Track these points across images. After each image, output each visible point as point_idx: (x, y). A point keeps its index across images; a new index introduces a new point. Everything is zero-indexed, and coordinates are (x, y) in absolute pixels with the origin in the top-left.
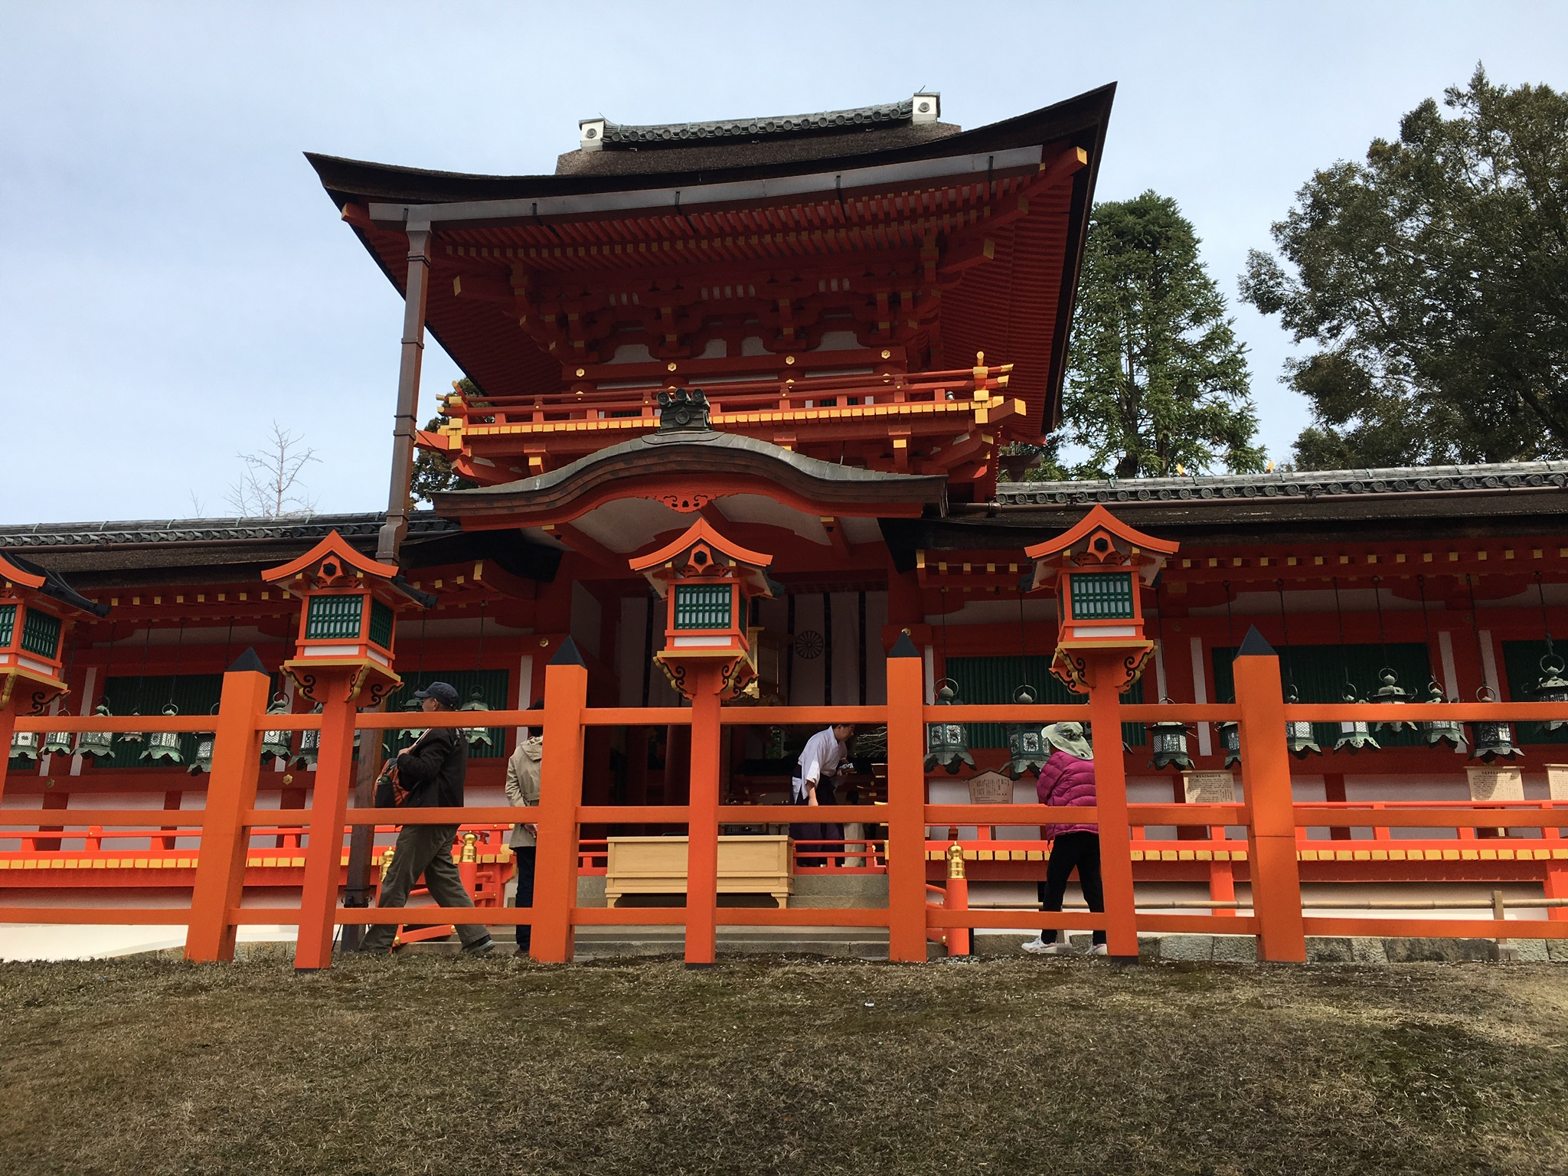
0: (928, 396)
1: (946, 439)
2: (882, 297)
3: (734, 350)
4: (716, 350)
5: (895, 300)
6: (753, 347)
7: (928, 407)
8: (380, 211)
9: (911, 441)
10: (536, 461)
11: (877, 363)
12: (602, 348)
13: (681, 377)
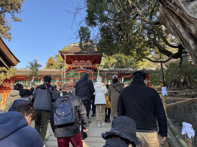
0: (93, 65)
1: (94, 68)
2: (91, 59)
4: (81, 61)
6: (83, 61)
7: (93, 66)
8: (63, 54)
10: (71, 68)
11: (90, 63)
12: (74, 61)
13: (79, 63)
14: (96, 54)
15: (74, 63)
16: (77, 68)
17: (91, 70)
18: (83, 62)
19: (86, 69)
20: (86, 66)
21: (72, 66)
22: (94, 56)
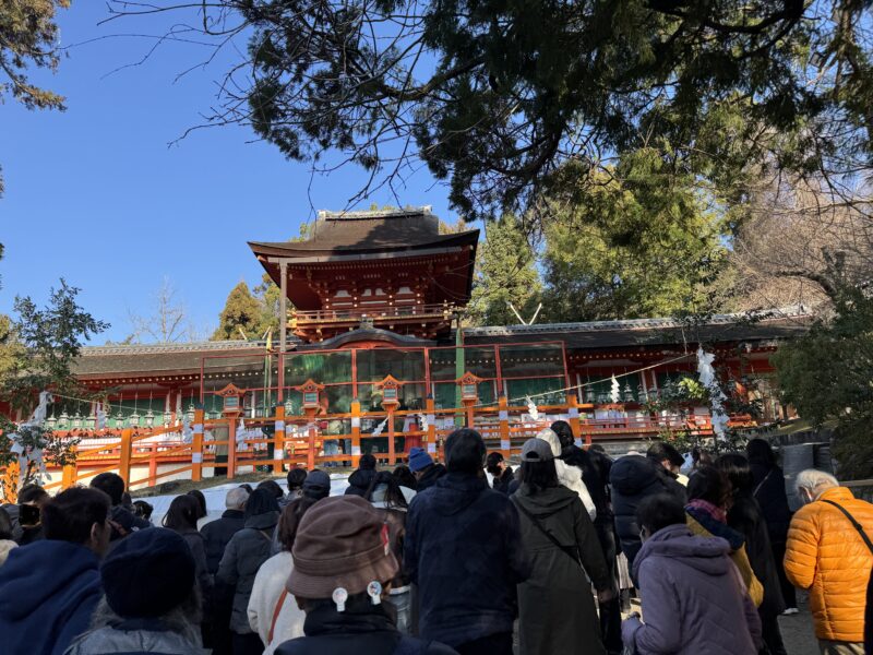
0: (431, 311)
1: (436, 323)
2: (417, 279)
3: (373, 293)
4: (368, 293)
5: (421, 280)
6: (379, 292)
7: (431, 315)
8: (272, 260)
9: (427, 325)
10: (318, 331)
11: (416, 298)
12: (333, 292)
13: (358, 302)
14: (442, 250)
15: (330, 303)
16: (347, 330)
17: (418, 335)
18: (380, 298)
19: (394, 334)
20: (397, 316)
21: (322, 317)
22: (434, 264)
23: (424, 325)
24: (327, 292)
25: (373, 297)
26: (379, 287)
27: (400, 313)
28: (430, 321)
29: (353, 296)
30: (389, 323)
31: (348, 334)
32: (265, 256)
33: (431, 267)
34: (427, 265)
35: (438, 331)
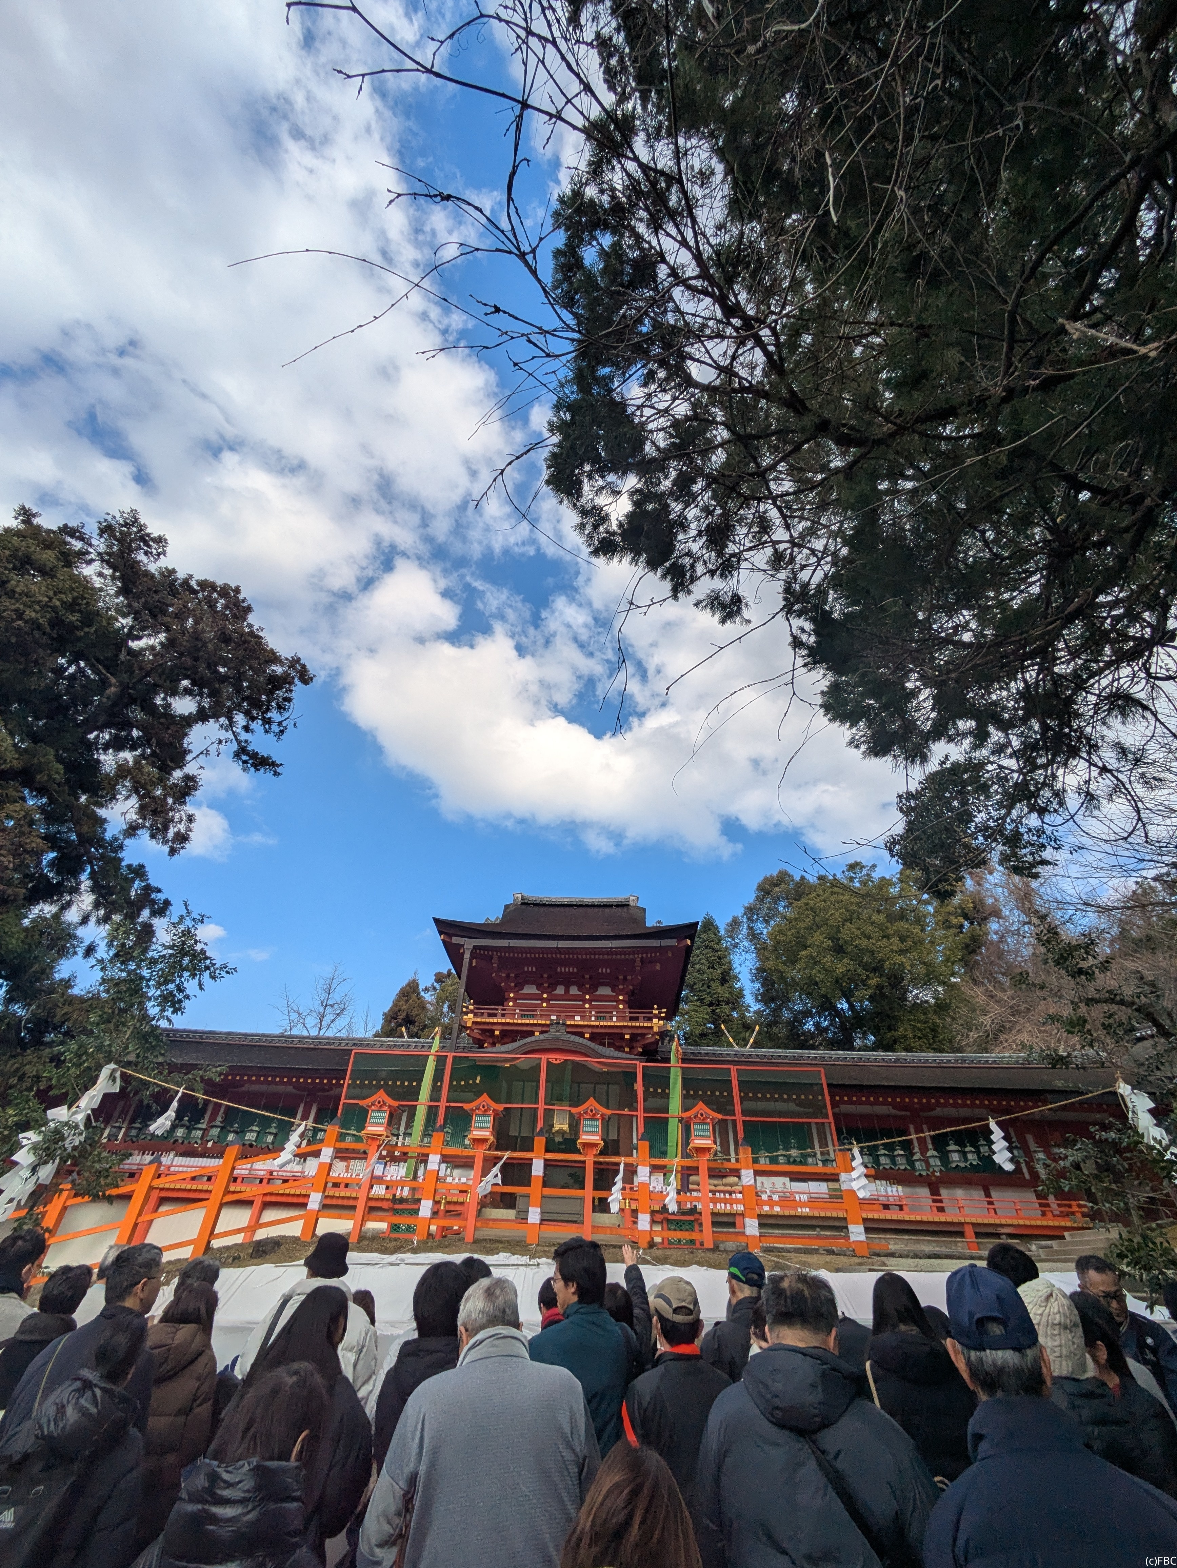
0: (637, 1019)
1: (643, 1035)
2: (621, 977)
3: (567, 991)
4: (560, 990)
5: (625, 978)
6: (574, 990)
7: (637, 1024)
8: (455, 940)
9: (631, 1035)
10: (497, 1033)
11: (619, 1002)
12: (520, 986)
13: (547, 1000)
14: (655, 943)
15: (514, 999)
16: (532, 1034)
17: (620, 1049)
18: (575, 998)
19: (589, 1043)
20: (593, 1021)
21: (503, 1015)
22: (642, 960)
23: (627, 1037)
24: (513, 984)
25: (566, 997)
26: (574, 984)
27: (597, 1018)
28: (636, 1031)
29: (543, 993)
30: (584, 1030)
31: (532, 1039)
32: (450, 936)
33: (638, 963)
34: (635, 961)
35: (644, 1047)
